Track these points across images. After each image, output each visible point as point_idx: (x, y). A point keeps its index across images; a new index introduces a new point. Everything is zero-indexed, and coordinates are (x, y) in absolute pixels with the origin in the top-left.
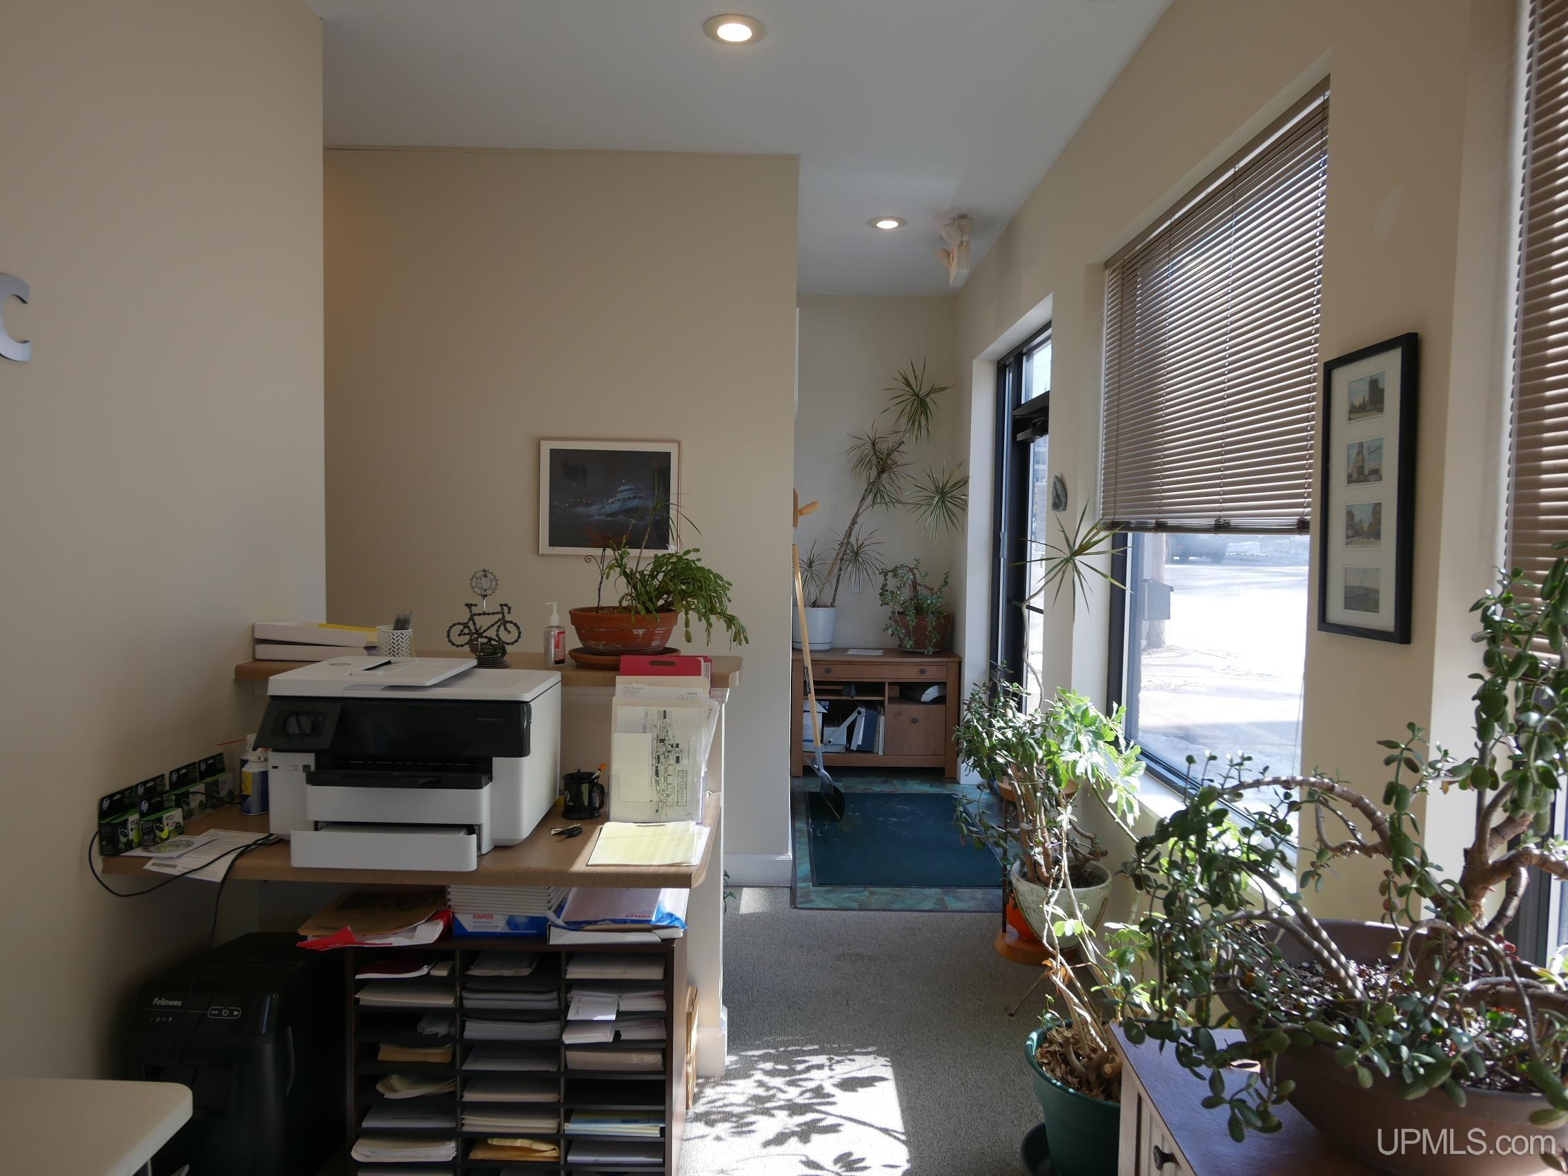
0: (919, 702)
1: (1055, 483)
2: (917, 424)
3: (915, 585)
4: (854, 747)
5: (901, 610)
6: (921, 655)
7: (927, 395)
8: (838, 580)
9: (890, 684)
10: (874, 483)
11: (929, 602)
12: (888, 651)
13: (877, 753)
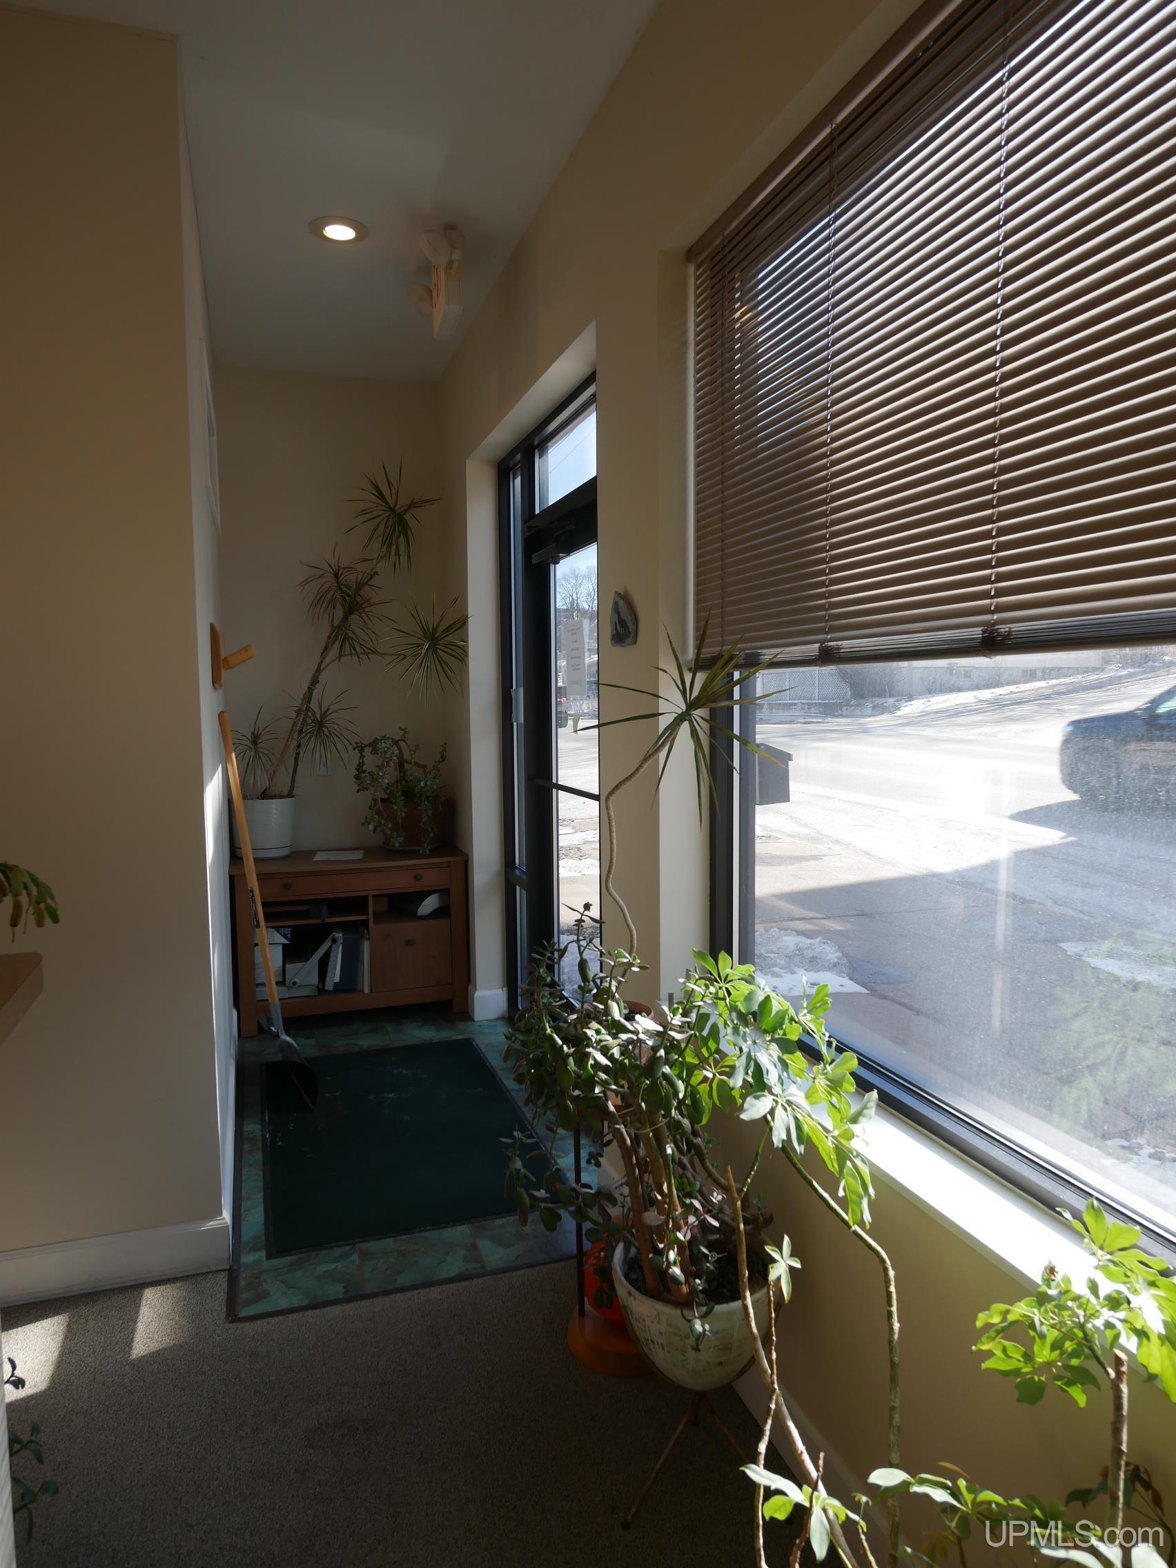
0: (413, 916)
1: (616, 604)
2: (394, 548)
3: (401, 764)
4: (329, 986)
5: (385, 796)
6: (414, 854)
7: (406, 511)
8: (296, 759)
9: (374, 896)
10: (339, 627)
11: (422, 784)
12: (370, 852)
13: (362, 991)
